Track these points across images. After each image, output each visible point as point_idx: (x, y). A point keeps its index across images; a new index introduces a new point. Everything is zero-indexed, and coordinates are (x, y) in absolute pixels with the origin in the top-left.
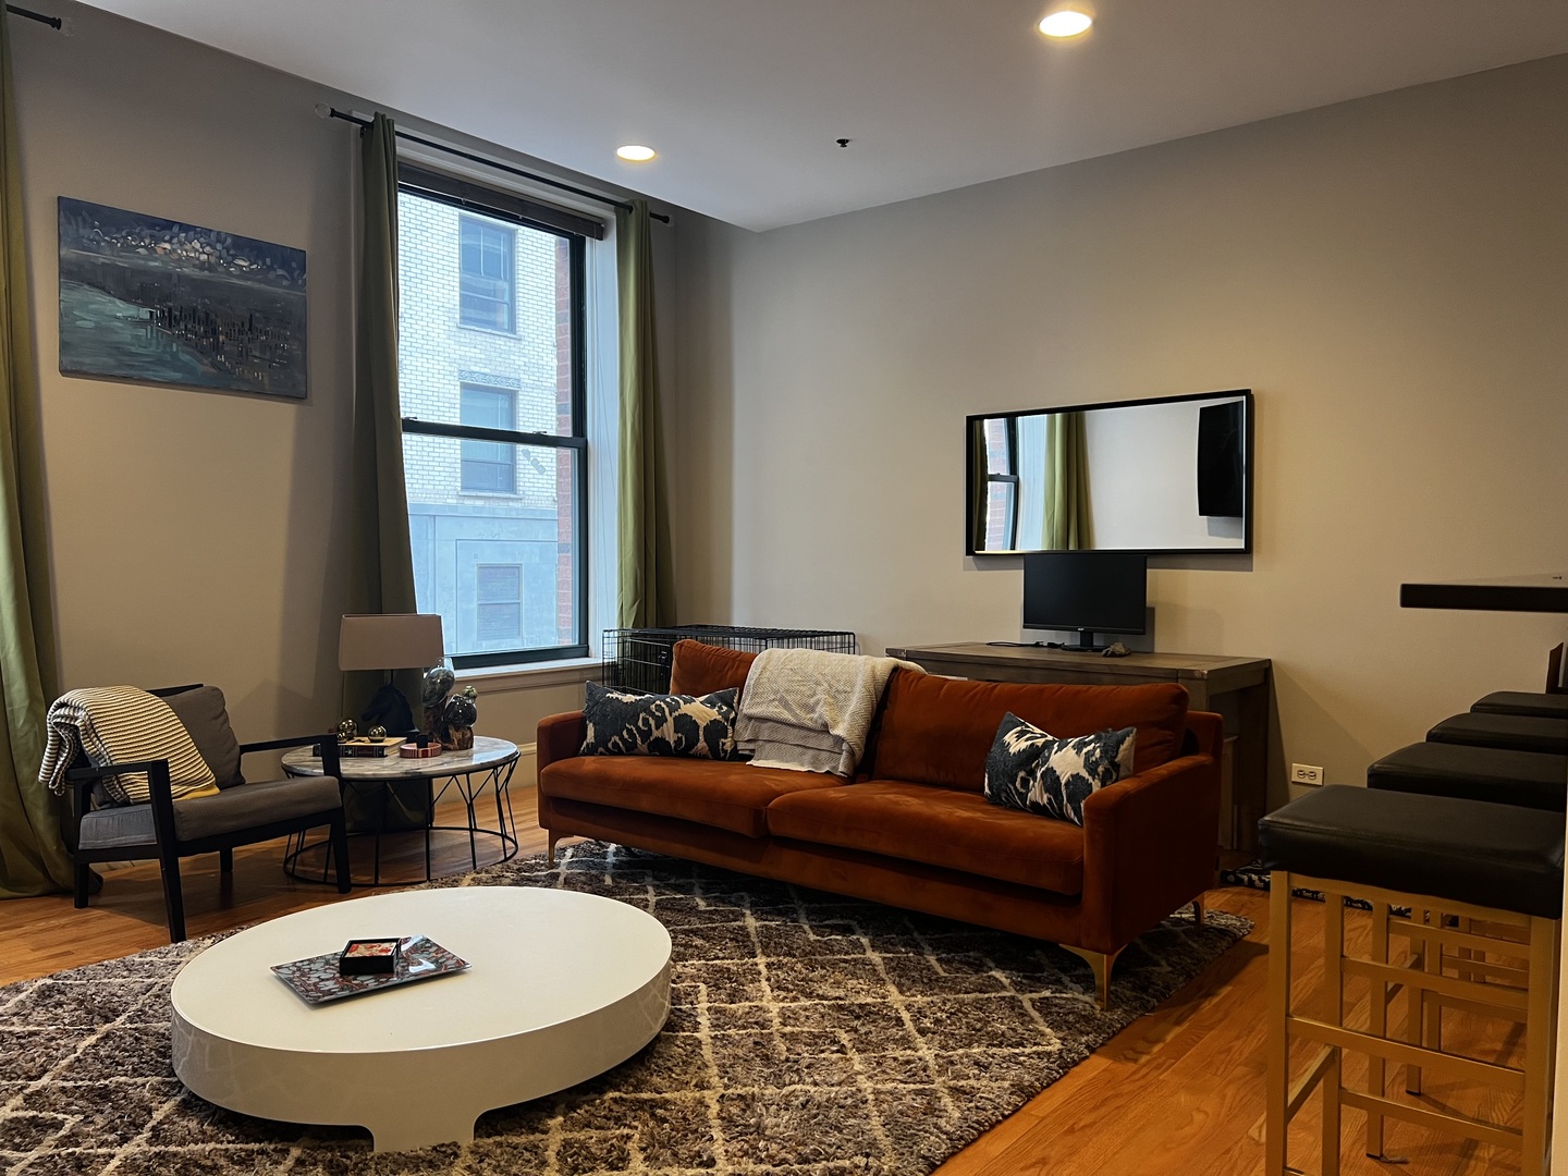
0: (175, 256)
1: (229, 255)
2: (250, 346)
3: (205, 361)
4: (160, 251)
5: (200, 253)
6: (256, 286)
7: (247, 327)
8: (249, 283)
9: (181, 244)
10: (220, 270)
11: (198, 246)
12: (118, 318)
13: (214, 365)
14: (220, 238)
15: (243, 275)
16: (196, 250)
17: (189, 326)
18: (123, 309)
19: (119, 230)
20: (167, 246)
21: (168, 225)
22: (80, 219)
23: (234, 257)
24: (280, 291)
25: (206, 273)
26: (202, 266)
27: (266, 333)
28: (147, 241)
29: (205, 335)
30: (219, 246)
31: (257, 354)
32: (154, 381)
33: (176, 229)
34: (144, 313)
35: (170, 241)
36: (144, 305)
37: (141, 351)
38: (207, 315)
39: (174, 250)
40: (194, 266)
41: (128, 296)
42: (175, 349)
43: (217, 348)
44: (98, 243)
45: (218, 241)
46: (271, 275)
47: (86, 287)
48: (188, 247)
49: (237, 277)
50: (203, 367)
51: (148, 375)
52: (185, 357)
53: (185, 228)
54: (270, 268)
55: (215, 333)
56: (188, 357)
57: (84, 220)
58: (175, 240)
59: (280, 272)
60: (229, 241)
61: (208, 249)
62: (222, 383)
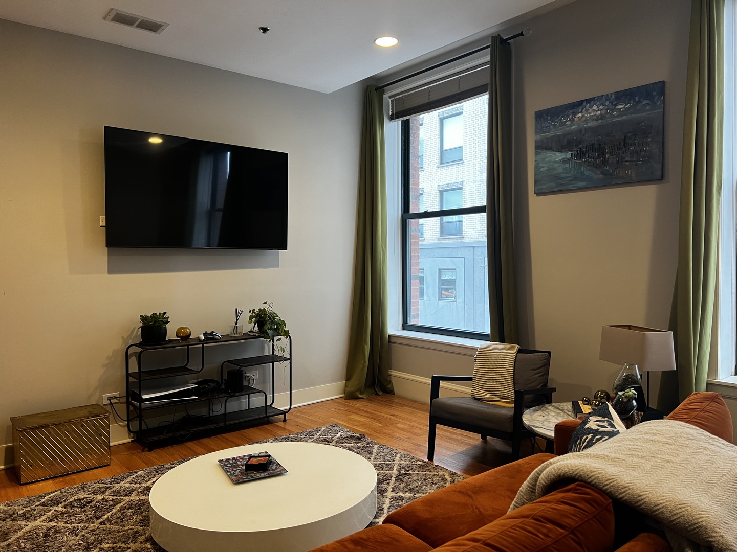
0: (584, 119)
1: (612, 105)
2: (624, 155)
3: (598, 172)
4: (576, 119)
5: (597, 111)
6: (629, 117)
7: (622, 144)
8: (624, 117)
9: (587, 110)
10: (607, 116)
11: (595, 107)
12: (557, 162)
13: (602, 173)
14: (607, 97)
15: (621, 113)
16: (595, 110)
17: (590, 155)
18: (560, 156)
19: (558, 117)
20: (580, 115)
21: (580, 104)
22: (542, 119)
23: (616, 105)
24: (644, 114)
25: (600, 121)
26: (597, 118)
27: (634, 145)
28: (570, 117)
29: (599, 157)
30: (607, 103)
31: (628, 159)
32: (573, 190)
33: (584, 104)
34: (568, 155)
35: (581, 112)
36: (568, 151)
37: (567, 175)
38: (600, 145)
39: (583, 116)
40: (593, 120)
41: (561, 149)
42: (582, 170)
43: (604, 163)
44: (549, 127)
45: (607, 100)
46: (639, 107)
47: (544, 151)
48: (591, 110)
49: (617, 117)
50: (597, 176)
51: (570, 187)
52: (587, 173)
53: (588, 101)
54: (639, 102)
55: (603, 154)
56: (589, 172)
57: (544, 119)
58: (584, 110)
59: (645, 102)
60: (613, 96)
61: (601, 107)
62: (608, 181)
